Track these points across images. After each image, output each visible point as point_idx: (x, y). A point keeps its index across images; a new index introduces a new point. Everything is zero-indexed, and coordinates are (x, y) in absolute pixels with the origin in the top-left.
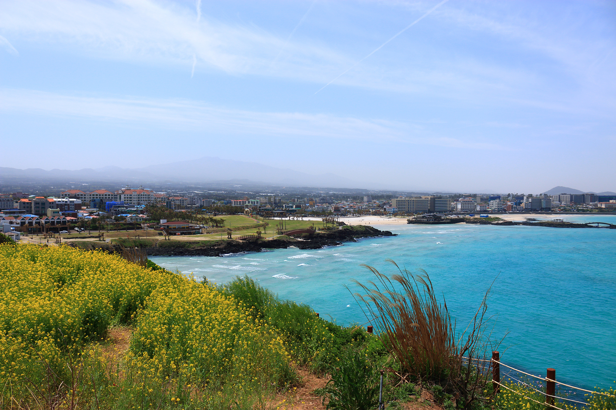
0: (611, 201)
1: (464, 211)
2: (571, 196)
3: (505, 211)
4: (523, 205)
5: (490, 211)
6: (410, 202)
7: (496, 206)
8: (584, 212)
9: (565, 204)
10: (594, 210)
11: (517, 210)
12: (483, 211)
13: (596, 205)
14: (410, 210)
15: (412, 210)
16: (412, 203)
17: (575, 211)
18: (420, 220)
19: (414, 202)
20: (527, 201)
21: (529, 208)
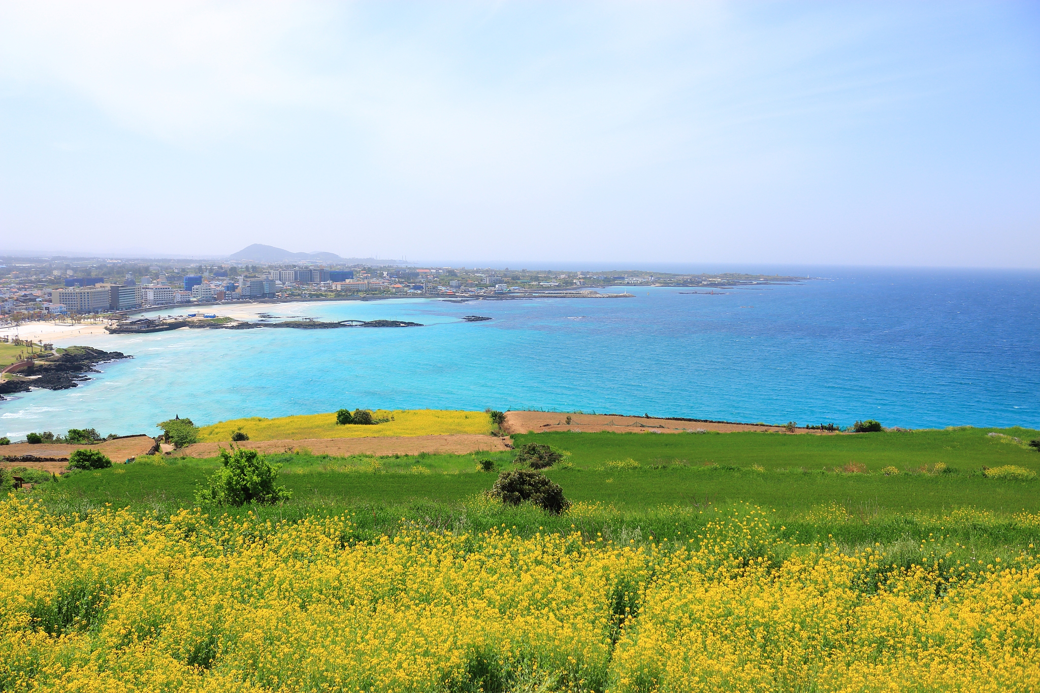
0: (348, 281)
1: (158, 304)
2: (296, 272)
3: (215, 299)
4: (239, 290)
5: (195, 301)
6: (83, 295)
7: (203, 293)
8: (316, 297)
9: (290, 284)
10: (329, 294)
11: (232, 298)
12: (186, 302)
13: (330, 287)
14: (83, 307)
15: (87, 307)
16: (86, 297)
17: (307, 296)
18: (127, 328)
19: (90, 294)
20: (245, 284)
21: (248, 294)
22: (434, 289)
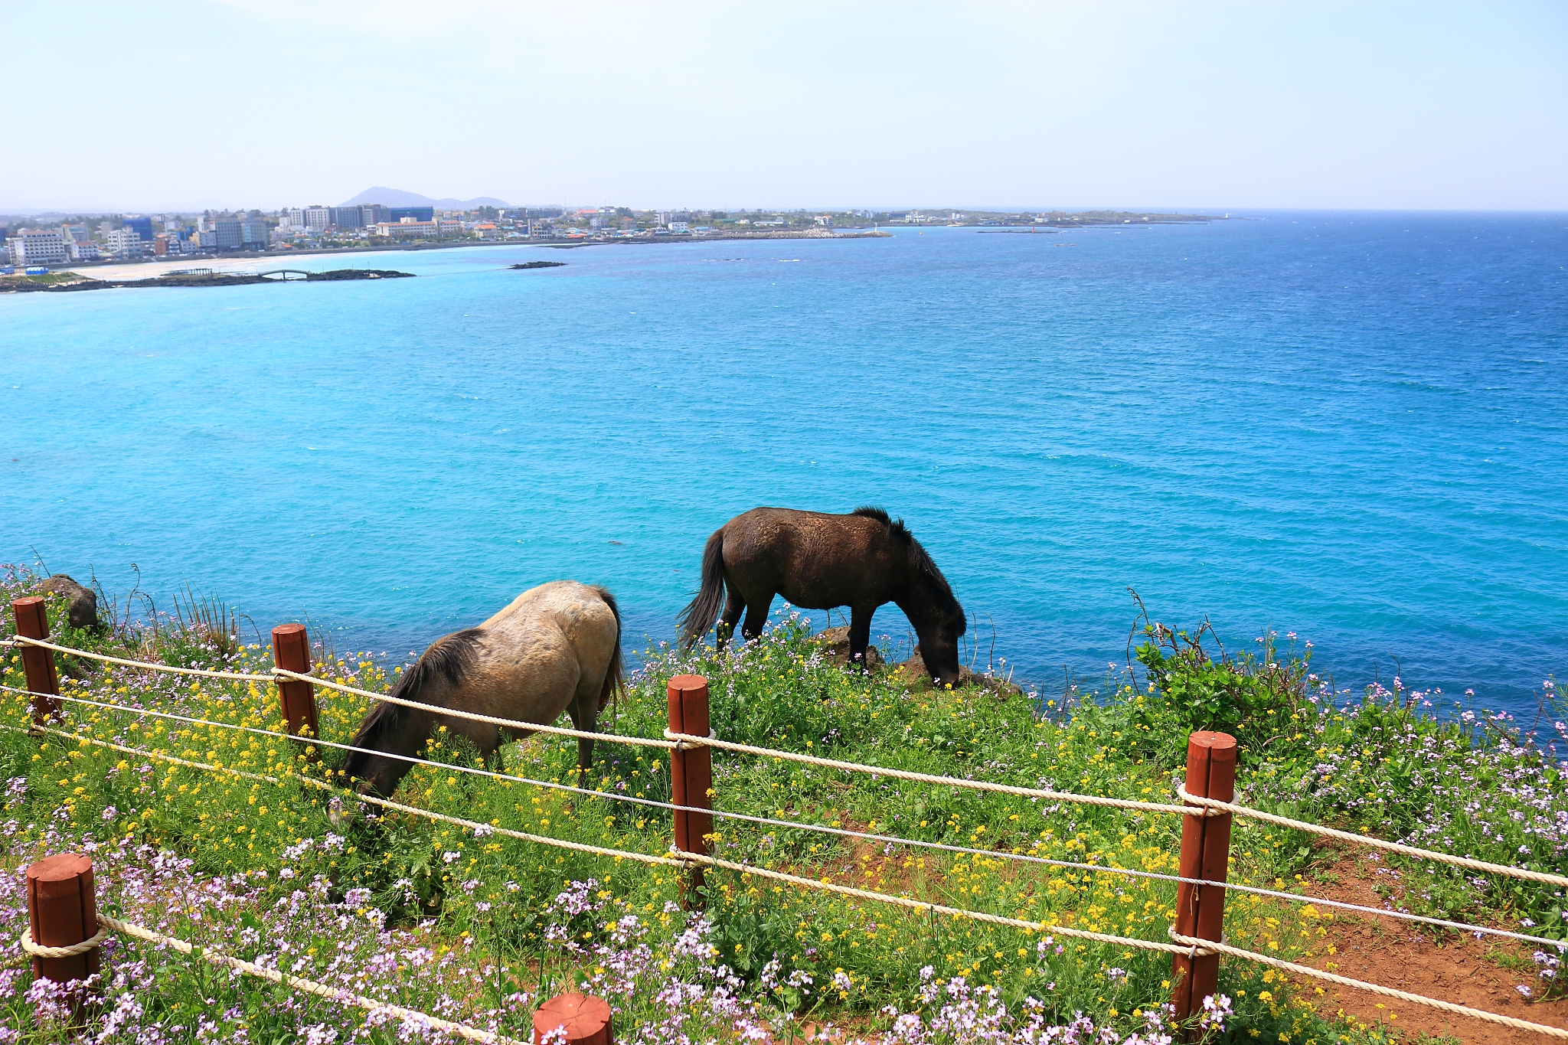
0: (403, 220)
2: (331, 211)
3: (152, 254)
4: (195, 238)
5: (107, 257)
7: (125, 243)
10: (362, 242)
11: (182, 252)
12: (89, 259)
13: (376, 230)
20: (206, 227)
21: (212, 244)
22: (545, 228)
